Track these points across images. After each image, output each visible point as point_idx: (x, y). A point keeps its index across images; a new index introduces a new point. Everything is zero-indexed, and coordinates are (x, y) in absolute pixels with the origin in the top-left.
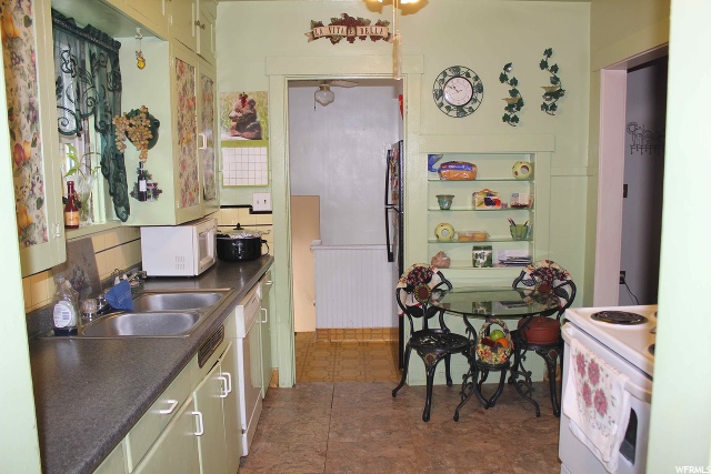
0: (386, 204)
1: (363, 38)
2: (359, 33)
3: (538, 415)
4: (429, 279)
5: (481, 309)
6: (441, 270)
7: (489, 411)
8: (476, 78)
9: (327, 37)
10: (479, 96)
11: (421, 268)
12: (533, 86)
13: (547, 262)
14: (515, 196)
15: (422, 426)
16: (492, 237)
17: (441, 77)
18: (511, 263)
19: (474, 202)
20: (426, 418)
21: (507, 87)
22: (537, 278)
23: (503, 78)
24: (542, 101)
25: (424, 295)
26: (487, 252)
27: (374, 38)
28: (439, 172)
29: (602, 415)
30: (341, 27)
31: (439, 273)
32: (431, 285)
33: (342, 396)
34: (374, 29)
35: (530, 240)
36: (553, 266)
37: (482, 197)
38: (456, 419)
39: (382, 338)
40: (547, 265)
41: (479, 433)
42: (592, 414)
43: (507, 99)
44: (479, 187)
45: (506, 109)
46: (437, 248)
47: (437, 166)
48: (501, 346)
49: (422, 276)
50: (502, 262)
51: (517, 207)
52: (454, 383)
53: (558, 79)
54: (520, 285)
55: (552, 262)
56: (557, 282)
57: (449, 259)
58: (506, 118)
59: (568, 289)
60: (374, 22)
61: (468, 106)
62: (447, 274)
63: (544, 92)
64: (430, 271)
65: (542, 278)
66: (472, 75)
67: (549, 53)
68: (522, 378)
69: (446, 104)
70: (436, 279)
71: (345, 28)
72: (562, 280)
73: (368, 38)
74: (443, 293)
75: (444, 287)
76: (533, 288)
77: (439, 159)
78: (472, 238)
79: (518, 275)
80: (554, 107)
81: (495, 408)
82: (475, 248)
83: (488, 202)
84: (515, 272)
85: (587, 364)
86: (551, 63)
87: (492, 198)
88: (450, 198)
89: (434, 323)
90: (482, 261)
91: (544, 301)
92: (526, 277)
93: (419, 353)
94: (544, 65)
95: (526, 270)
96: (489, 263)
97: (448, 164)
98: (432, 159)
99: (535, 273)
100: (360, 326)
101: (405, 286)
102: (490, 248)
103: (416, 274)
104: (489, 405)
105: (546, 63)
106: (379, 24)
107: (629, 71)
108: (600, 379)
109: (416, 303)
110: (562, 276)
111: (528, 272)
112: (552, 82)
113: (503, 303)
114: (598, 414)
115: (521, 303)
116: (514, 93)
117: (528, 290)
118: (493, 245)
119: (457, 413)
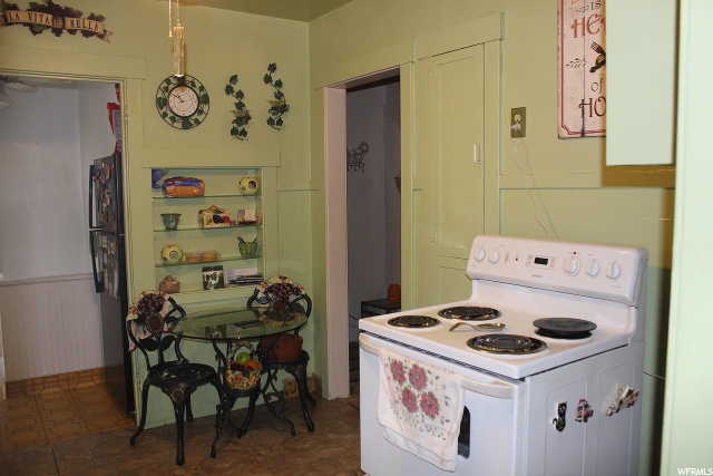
0: (91, 226)
1: (72, 32)
2: (68, 25)
3: (294, 434)
4: (160, 307)
5: (216, 333)
6: (173, 296)
7: (243, 440)
8: (202, 88)
9: (25, 24)
10: (205, 108)
11: (151, 295)
12: (259, 100)
13: (280, 278)
14: (242, 212)
15: (179, 471)
16: (223, 256)
17: (165, 85)
18: (242, 282)
19: (201, 221)
20: (180, 462)
21: (232, 100)
22: (270, 295)
23: (229, 90)
24: (269, 115)
25: (156, 324)
26: (218, 273)
27: (87, 34)
28: (164, 188)
29: (433, 417)
30: (45, 15)
31: (170, 300)
32: (163, 313)
33: (67, 457)
34: (87, 23)
35: (260, 257)
36: (286, 281)
37: (211, 215)
38: (213, 455)
39: (92, 380)
40: (280, 281)
41: (242, 465)
42: (420, 418)
43: (234, 112)
44: (207, 204)
45: (235, 121)
46: (164, 273)
47: (161, 183)
48: (252, 369)
49: (153, 304)
50: (233, 282)
51: (245, 224)
52: (194, 417)
53: (282, 95)
54: (255, 304)
55: (285, 278)
56: (292, 298)
57: (178, 283)
58: (234, 132)
59: (303, 303)
60: (86, 14)
61: (194, 118)
62: (178, 299)
63: (270, 107)
64: (161, 298)
65: (277, 295)
66: (198, 85)
67: (272, 68)
68: (274, 399)
69: (170, 115)
70: (167, 307)
71: (50, 17)
72: (297, 294)
73: (79, 33)
74: (175, 321)
75: (177, 315)
76: (267, 305)
77: (163, 174)
78: (201, 259)
79: (251, 294)
80: (280, 122)
81: (248, 435)
82: (205, 269)
83: (217, 219)
84: (248, 291)
85: (407, 370)
86: (275, 77)
87: (221, 215)
88: (176, 217)
89: (170, 356)
90: (213, 282)
91: (279, 318)
92: (260, 296)
93: (163, 391)
94: (268, 79)
95: (259, 288)
96: (221, 285)
97: (173, 179)
98: (156, 174)
99: (269, 290)
100: (63, 371)
101: (136, 317)
102: (220, 268)
103: (146, 303)
104: (241, 433)
105: (270, 77)
106: (92, 17)
107: (348, 91)
108: (428, 383)
109: (148, 334)
110: (297, 291)
111: (262, 290)
112: (277, 97)
113: (237, 325)
114: (427, 417)
115: (256, 323)
116: (240, 106)
117: (263, 307)
118: (224, 264)
119: (213, 449)
